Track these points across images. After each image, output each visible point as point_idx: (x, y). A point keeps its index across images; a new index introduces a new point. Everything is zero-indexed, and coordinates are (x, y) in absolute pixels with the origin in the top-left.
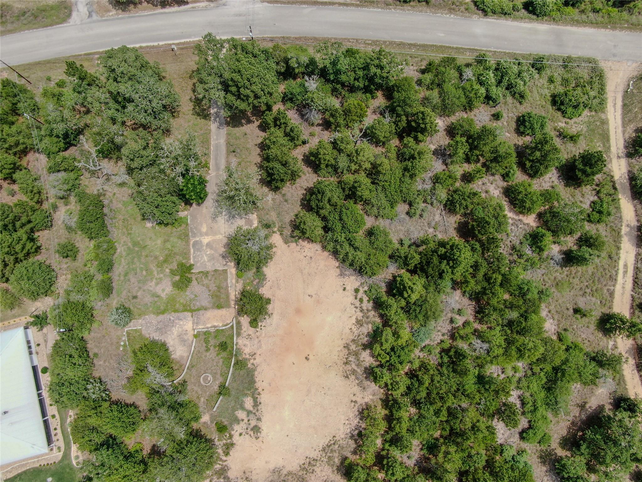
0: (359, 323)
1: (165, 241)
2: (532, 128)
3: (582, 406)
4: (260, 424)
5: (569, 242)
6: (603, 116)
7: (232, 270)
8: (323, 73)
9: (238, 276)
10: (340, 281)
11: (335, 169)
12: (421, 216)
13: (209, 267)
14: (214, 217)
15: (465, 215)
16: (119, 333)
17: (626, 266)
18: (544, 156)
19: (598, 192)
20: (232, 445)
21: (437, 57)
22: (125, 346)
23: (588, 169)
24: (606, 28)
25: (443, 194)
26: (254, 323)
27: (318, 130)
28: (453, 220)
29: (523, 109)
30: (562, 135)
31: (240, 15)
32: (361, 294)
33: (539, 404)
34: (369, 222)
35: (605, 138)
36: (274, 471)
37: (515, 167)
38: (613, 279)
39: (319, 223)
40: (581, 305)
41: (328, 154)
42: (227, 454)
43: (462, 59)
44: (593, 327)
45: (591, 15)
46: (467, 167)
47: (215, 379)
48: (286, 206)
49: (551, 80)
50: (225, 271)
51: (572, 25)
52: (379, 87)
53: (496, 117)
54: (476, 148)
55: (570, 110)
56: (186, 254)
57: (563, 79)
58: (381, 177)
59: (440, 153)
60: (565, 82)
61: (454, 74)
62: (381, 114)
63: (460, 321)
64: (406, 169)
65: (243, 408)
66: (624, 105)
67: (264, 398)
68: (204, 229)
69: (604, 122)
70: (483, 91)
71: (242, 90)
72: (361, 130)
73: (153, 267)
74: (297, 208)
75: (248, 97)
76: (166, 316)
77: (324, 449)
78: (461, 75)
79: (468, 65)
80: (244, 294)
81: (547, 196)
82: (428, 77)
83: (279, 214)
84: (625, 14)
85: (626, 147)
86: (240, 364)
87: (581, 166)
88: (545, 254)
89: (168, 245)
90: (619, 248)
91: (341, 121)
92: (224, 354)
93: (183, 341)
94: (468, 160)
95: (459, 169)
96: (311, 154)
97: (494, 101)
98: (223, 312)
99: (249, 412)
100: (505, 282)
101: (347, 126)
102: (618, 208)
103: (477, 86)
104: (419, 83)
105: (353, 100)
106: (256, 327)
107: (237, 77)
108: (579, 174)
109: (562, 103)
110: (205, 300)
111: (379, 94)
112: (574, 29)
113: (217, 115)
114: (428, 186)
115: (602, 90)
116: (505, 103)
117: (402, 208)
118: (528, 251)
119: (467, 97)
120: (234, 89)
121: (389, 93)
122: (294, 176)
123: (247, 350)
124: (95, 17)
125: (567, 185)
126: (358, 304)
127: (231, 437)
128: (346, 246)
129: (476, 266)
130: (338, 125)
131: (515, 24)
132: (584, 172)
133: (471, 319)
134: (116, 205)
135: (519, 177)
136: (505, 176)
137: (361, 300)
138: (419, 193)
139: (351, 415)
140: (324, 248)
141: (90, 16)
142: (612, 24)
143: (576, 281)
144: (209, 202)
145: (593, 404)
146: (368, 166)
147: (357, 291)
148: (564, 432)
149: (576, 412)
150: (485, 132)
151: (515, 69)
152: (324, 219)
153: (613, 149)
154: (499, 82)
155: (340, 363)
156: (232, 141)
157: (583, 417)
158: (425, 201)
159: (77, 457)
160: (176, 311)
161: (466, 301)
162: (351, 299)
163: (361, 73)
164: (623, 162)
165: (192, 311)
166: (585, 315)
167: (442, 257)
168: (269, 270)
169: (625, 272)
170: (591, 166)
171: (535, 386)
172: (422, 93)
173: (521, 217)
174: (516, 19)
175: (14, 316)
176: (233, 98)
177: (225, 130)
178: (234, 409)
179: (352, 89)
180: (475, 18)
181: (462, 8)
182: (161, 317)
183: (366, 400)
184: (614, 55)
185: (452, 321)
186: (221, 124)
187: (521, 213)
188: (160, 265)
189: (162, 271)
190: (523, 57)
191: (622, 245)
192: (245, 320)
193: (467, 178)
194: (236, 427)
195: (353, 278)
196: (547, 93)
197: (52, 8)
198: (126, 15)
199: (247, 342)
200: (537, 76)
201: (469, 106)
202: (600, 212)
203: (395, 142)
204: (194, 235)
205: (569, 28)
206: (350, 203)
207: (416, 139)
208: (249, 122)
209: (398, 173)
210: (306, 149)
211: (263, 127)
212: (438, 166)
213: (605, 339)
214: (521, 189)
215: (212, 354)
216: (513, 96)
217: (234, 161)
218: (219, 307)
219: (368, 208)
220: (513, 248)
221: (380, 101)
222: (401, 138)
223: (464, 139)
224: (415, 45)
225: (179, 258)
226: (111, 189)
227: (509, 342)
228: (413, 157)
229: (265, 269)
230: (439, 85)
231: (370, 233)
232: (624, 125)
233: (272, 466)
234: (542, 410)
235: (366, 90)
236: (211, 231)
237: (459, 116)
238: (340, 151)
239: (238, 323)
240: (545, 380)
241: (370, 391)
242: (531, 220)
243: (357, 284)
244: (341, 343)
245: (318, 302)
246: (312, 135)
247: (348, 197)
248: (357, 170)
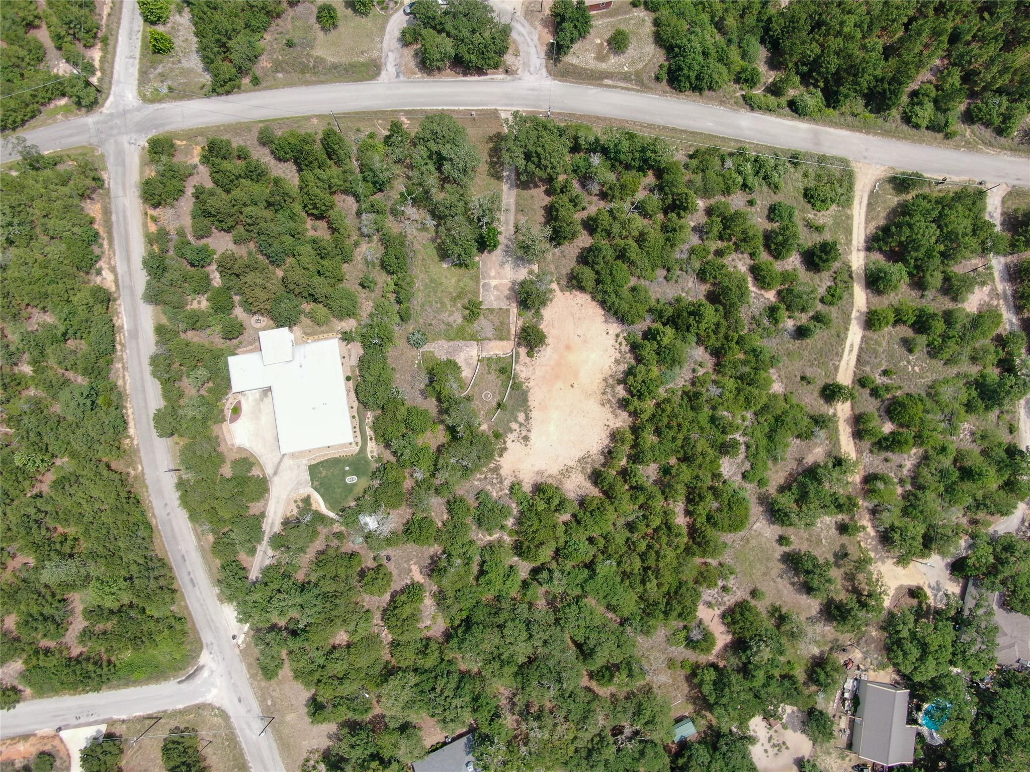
0: (617, 362)
1: (459, 281)
2: (781, 217)
3: (800, 461)
4: (529, 435)
5: (803, 319)
6: (849, 212)
7: (514, 310)
8: (605, 151)
9: (519, 315)
10: (604, 326)
11: (609, 234)
12: (676, 281)
13: (495, 305)
14: (502, 265)
15: (714, 284)
16: (414, 353)
17: (852, 346)
18: (786, 241)
19: (835, 278)
20: (506, 449)
21: (704, 146)
22: (419, 364)
23: (824, 257)
24: (861, 131)
25: (697, 265)
26: (530, 354)
27: (595, 199)
28: (704, 289)
29: (776, 198)
30: (809, 225)
31: (533, 90)
32: (620, 339)
33: (761, 449)
34: (633, 281)
35: (849, 231)
36: (538, 473)
37: (762, 248)
38: (840, 356)
39: (593, 275)
40: (808, 374)
41: (605, 219)
42: (501, 456)
43: (725, 149)
44: (816, 394)
45: (849, 118)
46: (720, 244)
47: (494, 397)
48: (564, 261)
49: (805, 175)
50: (508, 310)
51: (830, 126)
52: (651, 167)
53: (751, 203)
54: (729, 228)
55: (818, 204)
56: (477, 293)
57: (817, 175)
58: (646, 244)
59: (699, 230)
60: (818, 177)
61: (717, 161)
62: (650, 191)
63: (701, 372)
64: (668, 239)
65: (516, 421)
66: (869, 204)
67: (534, 414)
68: (493, 273)
69: (850, 218)
70: (740, 179)
71: (543, 161)
72: (633, 204)
73: (447, 301)
74: (573, 264)
75: (546, 167)
76: (456, 343)
77: (579, 461)
78: (723, 165)
79: (731, 155)
80: (524, 330)
81: (786, 277)
82: (694, 163)
83: (557, 267)
84: (880, 121)
85: (866, 242)
86: (517, 386)
87: (818, 253)
88: (781, 325)
89: (461, 284)
90: (847, 329)
91: (617, 194)
92: (503, 377)
93: (469, 364)
94: (721, 238)
95: (714, 245)
96: (590, 218)
97: (750, 189)
98: (504, 343)
99: (521, 425)
100: (740, 341)
101: (622, 199)
102: (852, 295)
103: (734, 175)
104: (686, 166)
105: (629, 176)
106: (532, 357)
107: (539, 150)
108: (817, 260)
109: (812, 197)
110: (489, 332)
111: (650, 173)
112: (832, 130)
113: (508, 177)
114: (685, 256)
115: (850, 188)
116: (761, 192)
117: (662, 273)
118: (765, 322)
119: (725, 183)
120: (536, 160)
121: (659, 173)
122: (574, 235)
123: (523, 375)
124: (402, 78)
125: (808, 269)
126: (617, 346)
127: (505, 442)
128: (613, 295)
129: (718, 325)
130: (613, 197)
131: (779, 120)
132: (820, 258)
133: (711, 371)
134: (417, 246)
135: (764, 256)
136: (752, 255)
137: (620, 344)
138: (677, 261)
139: (604, 436)
140: (594, 298)
141: (398, 76)
142: (865, 128)
143: (806, 353)
144: (499, 251)
145: (810, 460)
146: (636, 233)
147: (617, 336)
148: (782, 481)
149: (794, 465)
150: (737, 215)
151: (772, 162)
152: (597, 273)
153: (854, 242)
154: (757, 173)
155: (599, 392)
156: (521, 202)
157: (800, 470)
158: (681, 269)
159: (372, 452)
160: (464, 339)
161: (707, 356)
162: (612, 342)
163: (637, 155)
164: (862, 255)
165: (477, 340)
166: (809, 383)
167: (691, 313)
168: (546, 312)
169: (851, 351)
170: (827, 253)
171: (758, 434)
172: (687, 176)
173: (763, 292)
174: (779, 115)
175: (323, 332)
176: (533, 166)
177: (514, 192)
178: (509, 421)
179: (628, 167)
180: (743, 111)
181: (732, 101)
182: (451, 343)
183: (618, 425)
184: (865, 158)
185: (694, 371)
186: (511, 186)
187: (762, 288)
188: (454, 300)
189: (454, 306)
190: (782, 151)
191: (851, 328)
192: (523, 351)
193: (719, 253)
194: (510, 435)
195: (615, 325)
196: (801, 186)
197: (363, 65)
198: (431, 79)
199: (523, 369)
200: (792, 170)
201: (727, 192)
202: (833, 296)
203: (660, 216)
204: (484, 278)
205: (827, 129)
206: (619, 262)
207: (678, 215)
208: (536, 186)
209: (661, 242)
210: (584, 214)
211: (548, 193)
212: (695, 240)
213: (826, 406)
214: (764, 267)
215: (493, 377)
216: (769, 185)
217: (523, 220)
218: (501, 339)
219: (633, 268)
220: (753, 318)
221: (650, 179)
222: (666, 213)
223: (719, 219)
224: (685, 132)
225: (470, 296)
226: (411, 231)
227: (739, 390)
228: (675, 230)
229: (542, 311)
230: (703, 171)
231: (633, 289)
232: (867, 222)
233: (536, 469)
234: (763, 454)
235: (640, 169)
236: (499, 276)
237: (718, 199)
238: (615, 218)
239: (517, 353)
240: (767, 430)
241: (620, 419)
242: (771, 296)
243: (618, 330)
244: (601, 377)
245: (585, 341)
246: (590, 203)
247: (618, 258)
248: (627, 237)
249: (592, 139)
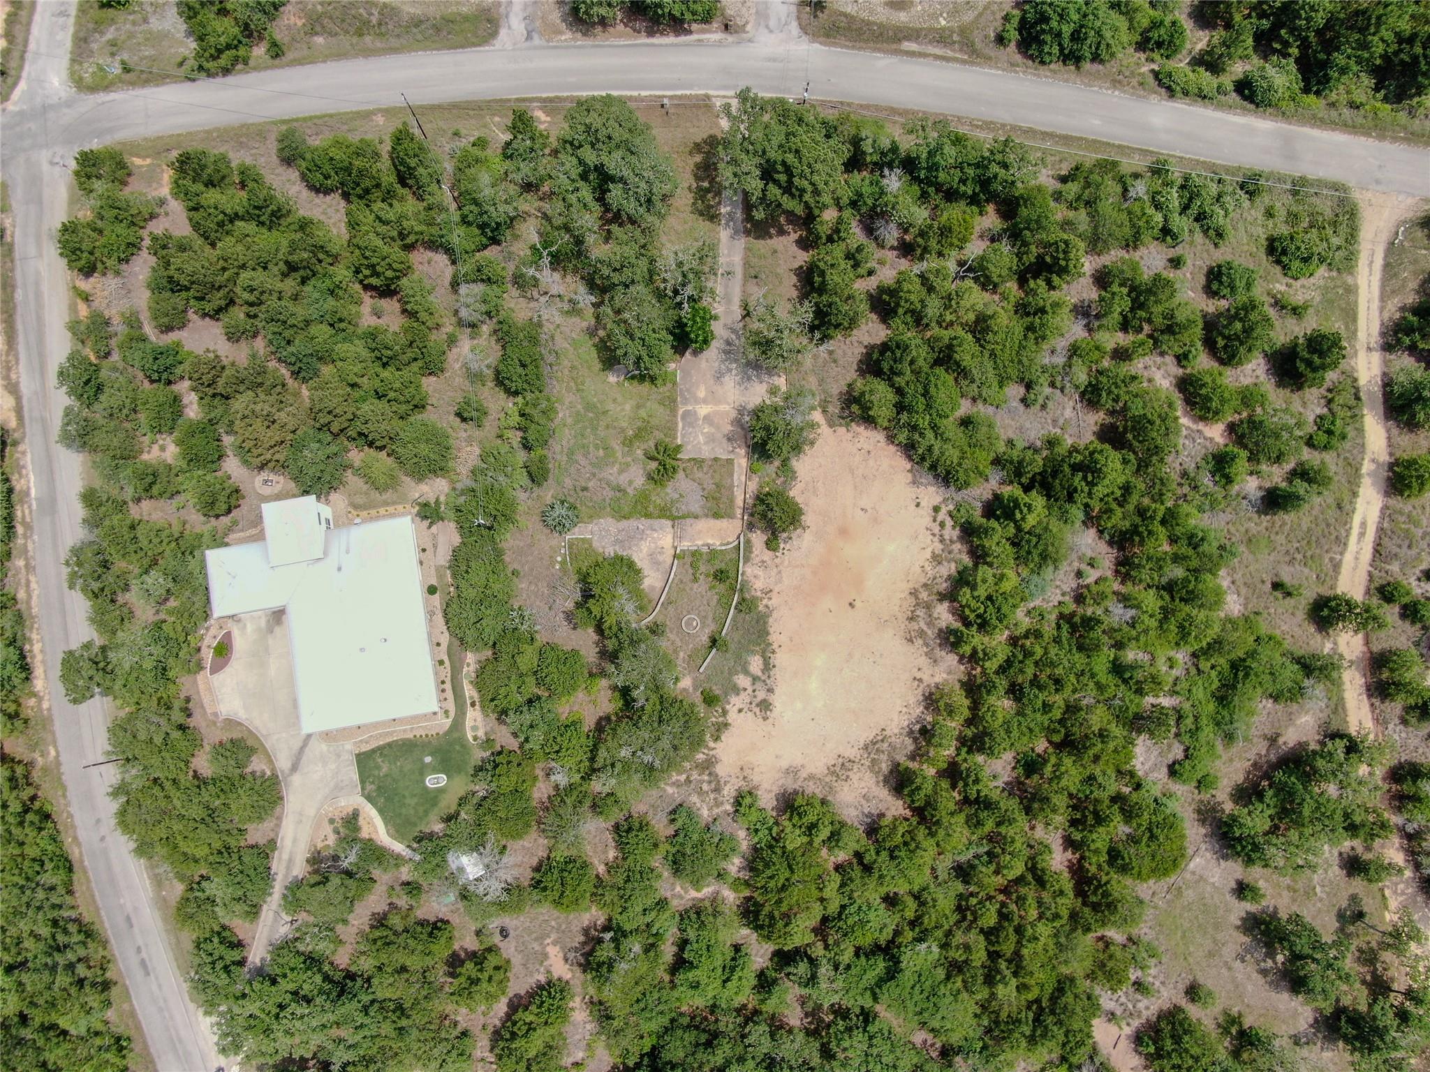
0: (936, 559)
1: (638, 407)
2: (1233, 288)
3: (1273, 740)
4: (771, 698)
5: (1276, 475)
6: (1350, 280)
7: (741, 460)
8: (909, 165)
9: (752, 470)
10: (911, 492)
11: (918, 319)
12: (1044, 407)
13: (706, 453)
14: (719, 377)
15: (1112, 413)
16: (554, 543)
17: (1363, 524)
18: (1248, 331)
19: (1330, 401)
20: (726, 725)
21: (1090, 158)
22: (563, 563)
23: (1316, 359)
24: (1368, 135)
25: (1081, 376)
26: (771, 545)
27: (891, 255)
28: (1094, 420)
29: (1220, 255)
30: (1279, 304)
31: (775, 60)
32: (942, 515)
33: (1204, 721)
34: (965, 408)
35: (1350, 315)
36: (787, 772)
37: (1199, 344)
38: (1342, 542)
39: (891, 397)
40: (1286, 579)
41: (914, 292)
42: (717, 739)
43: (1129, 164)
44: (1301, 615)
45: (1346, 112)
46: (1122, 339)
47: (704, 625)
48: (834, 370)
49: (1269, 214)
50: (730, 462)
51: (1313, 126)
52: (993, 197)
53: (1176, 263)
54: (1141, 306)
55: (1296, 264)
56: (671, 430)
57: (1289, 213)
58: (990, 337)
59: (1082, 311)
60: (1293, 217)
61: (1111, 188)
62: (993, 240)
63: (1091, 576)
64: (1030, 328)
65: (746, 672)
66: (1387, 266)
67: (780, 659)
68: (701, 393)
69: (1351, 290)
70: (1158, 218)
71: (796, 180)
72: (961, 264)
73: (616, 445)
74: (852, 375)
75: (803, 191)
76: (632, 523)
77: (866, 747)
78: (1126, 190)
79: (1136, 176)
80: (760, 499)
81: (1247, 397)
82: (1073, 188)
83: (821, 381)
84: (1402, 116)
85: (1383, 334)
86: (746, 605)
87: (1305, 355)
88: (1235, 488)
89: (643, 413)
90: (1355, 494)
91: (933, 244)
92: (721, 588)
93: (656, 564)
94: (1125, 326)
95: (1112, 339)
96: (882, 290)
97: (1174, 237)
98: (723, 524)
99: (755, 679)
100: (1169, 519)
101: (940, 254)
102: (1360, 431)
103: (1150, 211)
104: (1057, 196)
105: (954, 213)
106: (775, 550)
107: (790, 158)
108: (1302, 367)
109: (1284, 252)
110: (695, 504)
111: (990, 208)
112: (1316, 133)
113: (731, 216)
114: (1060, 360)
115: (1352, 237)
116: (1192, 243)
117: (1015, 391)
118: (1206, 481)
119: (1133, 226)
120: (782, 178)
121: (1009, 207)
122: (853, 323)
123: (759, 585)
124: (537, 40)
125: (1280, 384)
126: (937, 529)
127: (725, 713)
128: (930, 434)
129: (1127, 489)
130: (926, 250)
131: (1219, 115)
132: (1309, 363)
133: (1109, 574)
134: (561, 343)
135: (1202, 362)
136: (1181, 359)
137: (942, 525)
138: (1044, 370)
139: (912, 700)
140: (891, 439)
141: (529, 37)
142: (1378, 129)
143: (1281, 539)
144: (713, 353)
145: (1290, 738)
146: (971, 317)
147: (936, 509)
148: (1240, 778)
149: (1261, 747)
150: (1159, 285)
151: (1214, 189)
152: (899, 391)
153: (1362, 335)
154: (1185, 209)
155: (902, 618)
156: (754, 261)
157: (1273, 758)
158: (1052, 385)
159: (474, 728)
160: (648, 516)
161: (1103, 547)
162: (927, 520)
163: (971, 172)
164: (1376, 357)
165: (673, 519)
166: (1289, 594)
167: (1076, 468)
168: (803, 465)
169: (1362, 535)
170: (1322, 354)
171: (1199, 693)
172: (1059, 213)
173: (1201, 426)
174: (1220, 106)
175: (386, 504)
176: (778, 192)
177: (742, 242)
178: (733, 672)
179: (951, 195)
180: (1154, 99)
181: (1134, 82)
182: (624, 524)
183: (938, 679)
184: (1378, 182)
185: (1079, 574)
186: (736, 232)
187: (1202, 418)
188: (628, 443)
189: (630, 453)
190: (1228, 170)
191: (1361, 491)
192: (758, 538)
193: (1121, 355)
194: (733, 699)
195: (932, 489)
196: (1262, 234)
197: (466, 18)
198: (588, 42)
199: (760, 573)
200: (1247, 204)
201: (1133, 242)
202: (1330, 433)
203: (1012, 287)
204: (686, 401)
205: (1307, 130)
206: (940, 371)
207: (1049, 283)
208: (782, 232)
209: (1018, 330)
210: (871, 284)
211: (804, 244)
212: (1076, 331)
213: (1318, 637)
214: (1207, 379)
215: (702, 586)
216: (1205, 232)
217: (757, 293)
218: (716, 516)
219: (964, 383)
220: (1184, 474)
221: (991, 220)
222: (1022, 281)
223: (1125, 290)
224: (1051, 136)
225: (659, 435)
226: (551, 316)
227: (1166, 613)
228: (1042, 311)
229: (795, 463)
230: (1088, 203)
231: (966, 422)
232: (1383, 298)
233: (784, 764)
234: (1208, 732)
235: (973, 200)
236: (712, 398)
237: (1113, 256)
238: (931, 289)
239: (748, 542)
240: (1216, 684)
241: (943, 666)
242: (1216, 433)
243: (937, 500)
244: (907, 587)
245: (875, 520)
246: (881, 262)
247: (937, 362)
248: (951, 324)
249: (885, 144)
